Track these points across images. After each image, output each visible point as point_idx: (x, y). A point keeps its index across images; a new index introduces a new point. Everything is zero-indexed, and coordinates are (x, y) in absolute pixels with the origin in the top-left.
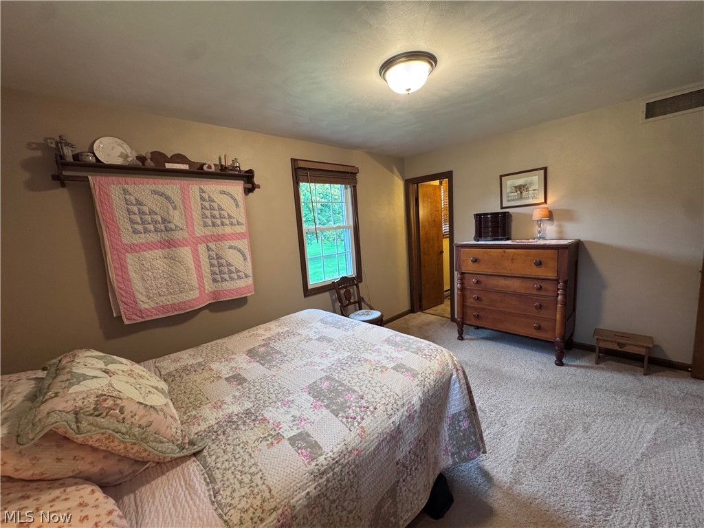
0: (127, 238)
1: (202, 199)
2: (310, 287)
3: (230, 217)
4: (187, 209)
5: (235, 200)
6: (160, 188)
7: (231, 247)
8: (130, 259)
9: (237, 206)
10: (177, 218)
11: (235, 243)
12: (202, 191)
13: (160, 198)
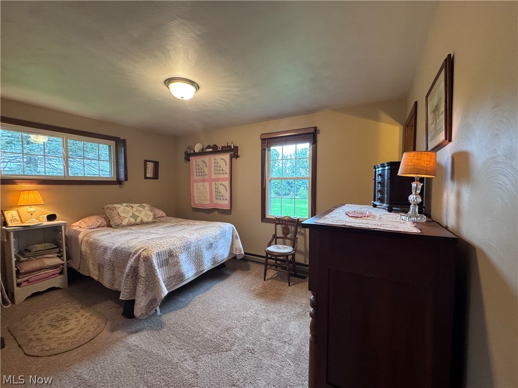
0: (196, 178)
1: (215, 163)
2: (267, 217)
3: (223, 170)
4: (210, 168)
5: (226, 162)
6: (203, 159)
7: (221, 184)
8: (195, 184)
9: (226, 165)
10: (206, 171)
11: (223, 183)
12: (215, 159)
13: (203, 163)
